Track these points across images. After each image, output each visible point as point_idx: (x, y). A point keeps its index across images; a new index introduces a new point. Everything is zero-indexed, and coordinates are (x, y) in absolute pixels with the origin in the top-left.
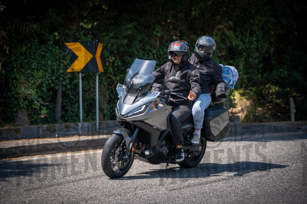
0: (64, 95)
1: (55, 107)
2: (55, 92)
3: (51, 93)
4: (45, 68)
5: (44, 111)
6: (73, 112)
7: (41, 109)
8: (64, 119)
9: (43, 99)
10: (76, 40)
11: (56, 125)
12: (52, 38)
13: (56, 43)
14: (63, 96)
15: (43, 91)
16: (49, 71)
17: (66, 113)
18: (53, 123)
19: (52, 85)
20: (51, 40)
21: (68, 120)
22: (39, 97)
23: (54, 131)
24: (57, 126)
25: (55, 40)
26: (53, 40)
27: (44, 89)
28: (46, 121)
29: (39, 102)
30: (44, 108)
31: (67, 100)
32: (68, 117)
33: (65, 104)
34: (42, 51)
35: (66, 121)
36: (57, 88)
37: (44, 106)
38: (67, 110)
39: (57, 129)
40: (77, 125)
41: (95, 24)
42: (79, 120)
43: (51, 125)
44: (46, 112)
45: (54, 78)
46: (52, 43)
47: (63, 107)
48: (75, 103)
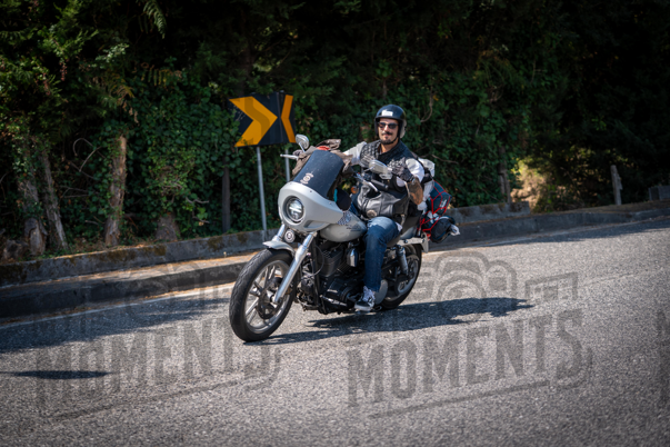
0: (234, 186)
1: (220, 207)
2: (219, 182)
3: (212, 184)
4: (199, 143)
5: (202, 215)
6: (250, 213)
7: (196, 212)
8: (236, 225)
9: (200, 195)
10: (247, 92)
11: (223, 236)
12: (207, 93)
13: (215, 99)
14: (231, 189)
15: (198, 182)
16: (206, 147)
17: (239, 216)
18: (218, 233)
19: (213, 170)
20: (206, 96)
21: (244, 227)
22: (193, 191)
23: (222, 247)
24: (225, 237)
25: (213, 95)
26: (210, 95)
27: (200, 178)
28: (206, 230)
29: (192, 200)
30: (202, 210)
31: (240, 194)
32: (243, 221)
33: (236, 200)
34: (193, 115)
35: (240, 229)
36: (221, 174)
37: (201, 206)
38: (241, 210)
39: (226, 244)
40: (259, 234)
41: (278, 63)
42: (261, 226)
43: (216, 237)
44: (206, 215)
45: (214, 158)
46: (207, 100)
47: (233, 206)
48: (253, 199)
